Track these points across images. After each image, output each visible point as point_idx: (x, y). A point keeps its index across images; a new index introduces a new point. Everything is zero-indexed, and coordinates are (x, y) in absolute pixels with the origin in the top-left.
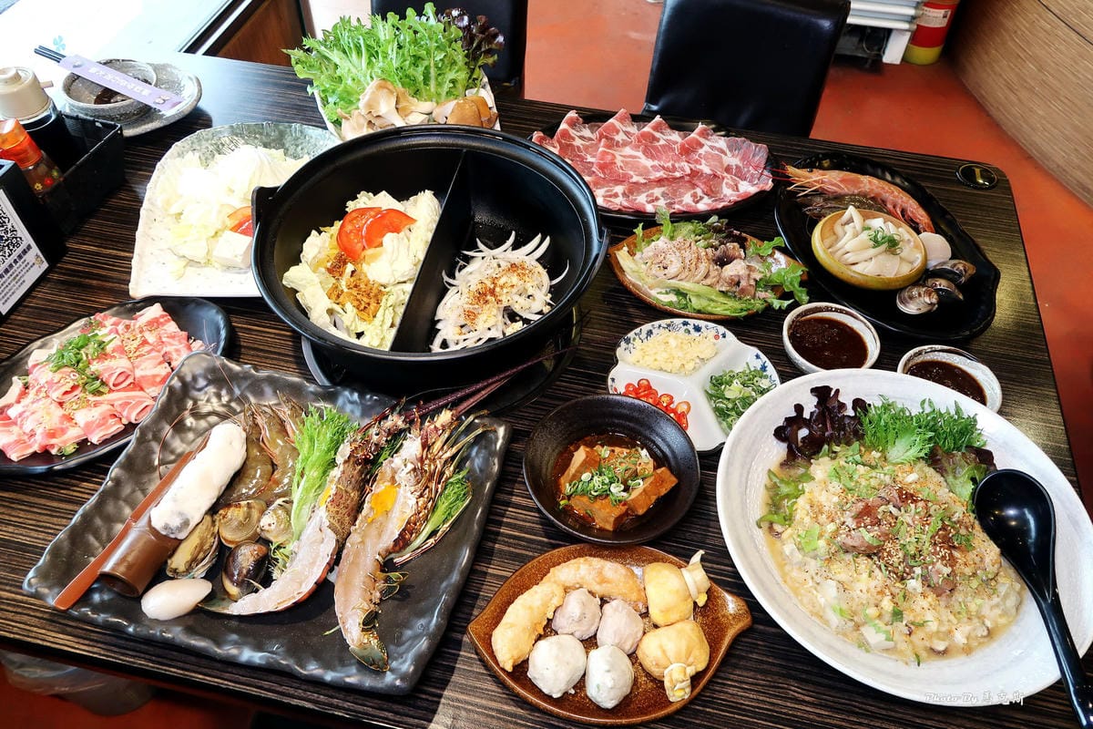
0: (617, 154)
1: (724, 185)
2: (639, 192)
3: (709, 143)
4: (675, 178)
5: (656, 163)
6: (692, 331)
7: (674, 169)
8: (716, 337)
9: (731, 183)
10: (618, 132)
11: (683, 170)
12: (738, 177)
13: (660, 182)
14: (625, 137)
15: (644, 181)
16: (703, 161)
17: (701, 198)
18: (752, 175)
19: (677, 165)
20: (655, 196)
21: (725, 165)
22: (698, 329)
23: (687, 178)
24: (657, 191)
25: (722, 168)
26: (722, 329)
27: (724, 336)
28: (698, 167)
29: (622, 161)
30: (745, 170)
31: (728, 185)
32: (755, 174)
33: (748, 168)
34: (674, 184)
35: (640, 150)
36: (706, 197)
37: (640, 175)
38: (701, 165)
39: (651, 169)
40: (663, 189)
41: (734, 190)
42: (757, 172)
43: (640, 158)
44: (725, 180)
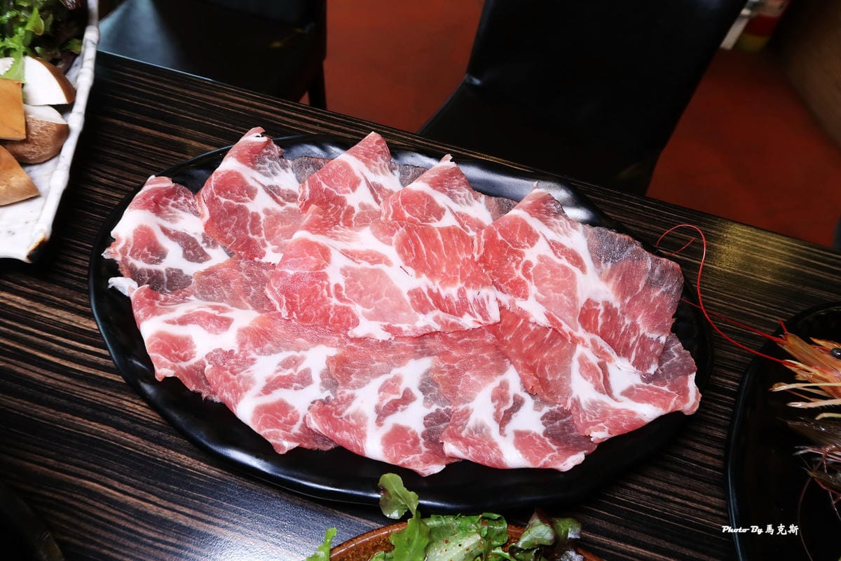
0: (335, 246)
1: (575, 366)
2: (368, 372)
3: (550, 235)
4: (462, 333)
5: (423, 282)
7: (463, 308)
9: (594, 360)
10: (354, 184)
11: (483, 312)
12: (611, 343)
13: (422, 342)
14: (368, 199)
15: (383, 336)
16: (533, 289)
17: (518, 403)
18: (644, 342)
19: (471, 294)
20: (402, 388)
21: (581, 302)
23: (489, 338)
24: (412, 372)
25: (572, 310)
28: (520, 303)
29: (344, 272)
30: (628, 321)
31: (587, 369)
32: (651, 341)
33: (634, 317)
34: (455, 353)
35: (394, 239)
36: (529, 402)
37: (377, 316)
38: (525, 297)
39: (407, 298)
40: (426, 363)
41: (598, 388)
42: (654, 336)
43: (388, 263)
44: (580, 349)
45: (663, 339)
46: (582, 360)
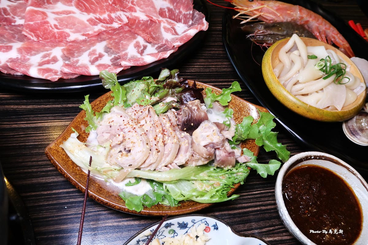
0: (48, 12)
1: (162, 30)
2: (80, 51)
4: (115, 30)
5: (92, 16)
6: (178, 230)
7: (111, 21)
8: (207, 230)
9: (169, 27)
11: (120, 20)
12: (174, 20)
13: (99, 36)
15: (82, 38)
16: (137, 8)
17: (145, 47)
18: (185, 16)
19: (113, 15)
20: (97, 53)
21: (158, 9)
22: (183, 226)
23: (127, 28)
24: (100, 47)
25: (155, 12)
26: (212, 221)
27: (216, 227)
28: (134, 14)
29: (56, 19)
30: (177, 11)
31: (167, 30)
32: (187, 14)
33: (179, 9)
34: (114, 37)
35: (73, 3)
36: (149, 46)
37: (77, 31)
38: (135, 11)
39: (87, 23)
40: (104, 43)
41: (173, 34)
42: (188, 12)
43: (74, 13)
44: (162, 25)
45: (191, 12)
46: (165, 28)
